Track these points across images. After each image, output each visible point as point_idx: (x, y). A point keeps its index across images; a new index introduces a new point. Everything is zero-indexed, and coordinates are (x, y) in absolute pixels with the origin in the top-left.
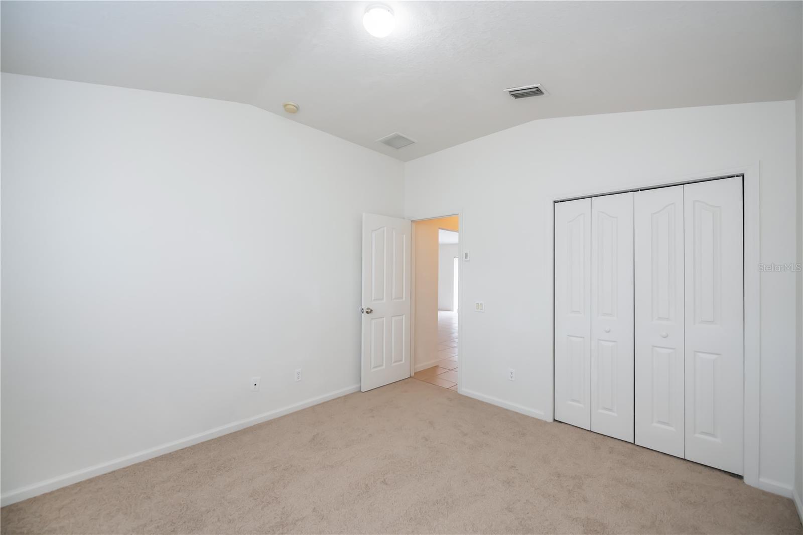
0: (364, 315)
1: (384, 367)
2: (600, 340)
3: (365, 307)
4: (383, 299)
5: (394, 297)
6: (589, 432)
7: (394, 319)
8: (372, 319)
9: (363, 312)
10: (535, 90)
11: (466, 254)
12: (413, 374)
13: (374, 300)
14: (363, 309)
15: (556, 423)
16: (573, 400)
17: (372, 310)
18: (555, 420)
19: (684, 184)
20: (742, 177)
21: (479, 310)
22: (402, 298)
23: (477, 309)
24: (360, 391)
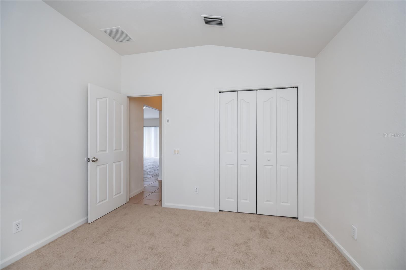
0: (90, 164)
1: (107, 199)
2: (242, 165)
3: (90, 156)
4: (106, 150)
5: (114, 148)
6: (237, 213)
7: (114, 164)
8: (97, 166)
9: (89, 161)
10: (220, 20)
11: (168, 120)
12: (128, 200)
13: (99, 151)
14: (89, 159)
15: (220, 212)
16: (229, 198)
17: (97, 159)
18: (220, 211)
19: (276, 89)
20: (297, 88)
21: (176, 154)
22: (121, 149)
23: (175, 153)
24: (87, 222)
